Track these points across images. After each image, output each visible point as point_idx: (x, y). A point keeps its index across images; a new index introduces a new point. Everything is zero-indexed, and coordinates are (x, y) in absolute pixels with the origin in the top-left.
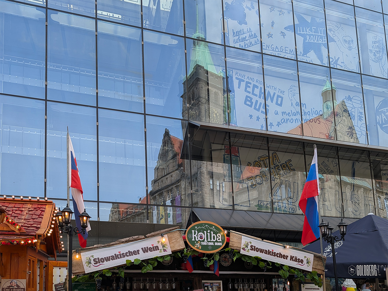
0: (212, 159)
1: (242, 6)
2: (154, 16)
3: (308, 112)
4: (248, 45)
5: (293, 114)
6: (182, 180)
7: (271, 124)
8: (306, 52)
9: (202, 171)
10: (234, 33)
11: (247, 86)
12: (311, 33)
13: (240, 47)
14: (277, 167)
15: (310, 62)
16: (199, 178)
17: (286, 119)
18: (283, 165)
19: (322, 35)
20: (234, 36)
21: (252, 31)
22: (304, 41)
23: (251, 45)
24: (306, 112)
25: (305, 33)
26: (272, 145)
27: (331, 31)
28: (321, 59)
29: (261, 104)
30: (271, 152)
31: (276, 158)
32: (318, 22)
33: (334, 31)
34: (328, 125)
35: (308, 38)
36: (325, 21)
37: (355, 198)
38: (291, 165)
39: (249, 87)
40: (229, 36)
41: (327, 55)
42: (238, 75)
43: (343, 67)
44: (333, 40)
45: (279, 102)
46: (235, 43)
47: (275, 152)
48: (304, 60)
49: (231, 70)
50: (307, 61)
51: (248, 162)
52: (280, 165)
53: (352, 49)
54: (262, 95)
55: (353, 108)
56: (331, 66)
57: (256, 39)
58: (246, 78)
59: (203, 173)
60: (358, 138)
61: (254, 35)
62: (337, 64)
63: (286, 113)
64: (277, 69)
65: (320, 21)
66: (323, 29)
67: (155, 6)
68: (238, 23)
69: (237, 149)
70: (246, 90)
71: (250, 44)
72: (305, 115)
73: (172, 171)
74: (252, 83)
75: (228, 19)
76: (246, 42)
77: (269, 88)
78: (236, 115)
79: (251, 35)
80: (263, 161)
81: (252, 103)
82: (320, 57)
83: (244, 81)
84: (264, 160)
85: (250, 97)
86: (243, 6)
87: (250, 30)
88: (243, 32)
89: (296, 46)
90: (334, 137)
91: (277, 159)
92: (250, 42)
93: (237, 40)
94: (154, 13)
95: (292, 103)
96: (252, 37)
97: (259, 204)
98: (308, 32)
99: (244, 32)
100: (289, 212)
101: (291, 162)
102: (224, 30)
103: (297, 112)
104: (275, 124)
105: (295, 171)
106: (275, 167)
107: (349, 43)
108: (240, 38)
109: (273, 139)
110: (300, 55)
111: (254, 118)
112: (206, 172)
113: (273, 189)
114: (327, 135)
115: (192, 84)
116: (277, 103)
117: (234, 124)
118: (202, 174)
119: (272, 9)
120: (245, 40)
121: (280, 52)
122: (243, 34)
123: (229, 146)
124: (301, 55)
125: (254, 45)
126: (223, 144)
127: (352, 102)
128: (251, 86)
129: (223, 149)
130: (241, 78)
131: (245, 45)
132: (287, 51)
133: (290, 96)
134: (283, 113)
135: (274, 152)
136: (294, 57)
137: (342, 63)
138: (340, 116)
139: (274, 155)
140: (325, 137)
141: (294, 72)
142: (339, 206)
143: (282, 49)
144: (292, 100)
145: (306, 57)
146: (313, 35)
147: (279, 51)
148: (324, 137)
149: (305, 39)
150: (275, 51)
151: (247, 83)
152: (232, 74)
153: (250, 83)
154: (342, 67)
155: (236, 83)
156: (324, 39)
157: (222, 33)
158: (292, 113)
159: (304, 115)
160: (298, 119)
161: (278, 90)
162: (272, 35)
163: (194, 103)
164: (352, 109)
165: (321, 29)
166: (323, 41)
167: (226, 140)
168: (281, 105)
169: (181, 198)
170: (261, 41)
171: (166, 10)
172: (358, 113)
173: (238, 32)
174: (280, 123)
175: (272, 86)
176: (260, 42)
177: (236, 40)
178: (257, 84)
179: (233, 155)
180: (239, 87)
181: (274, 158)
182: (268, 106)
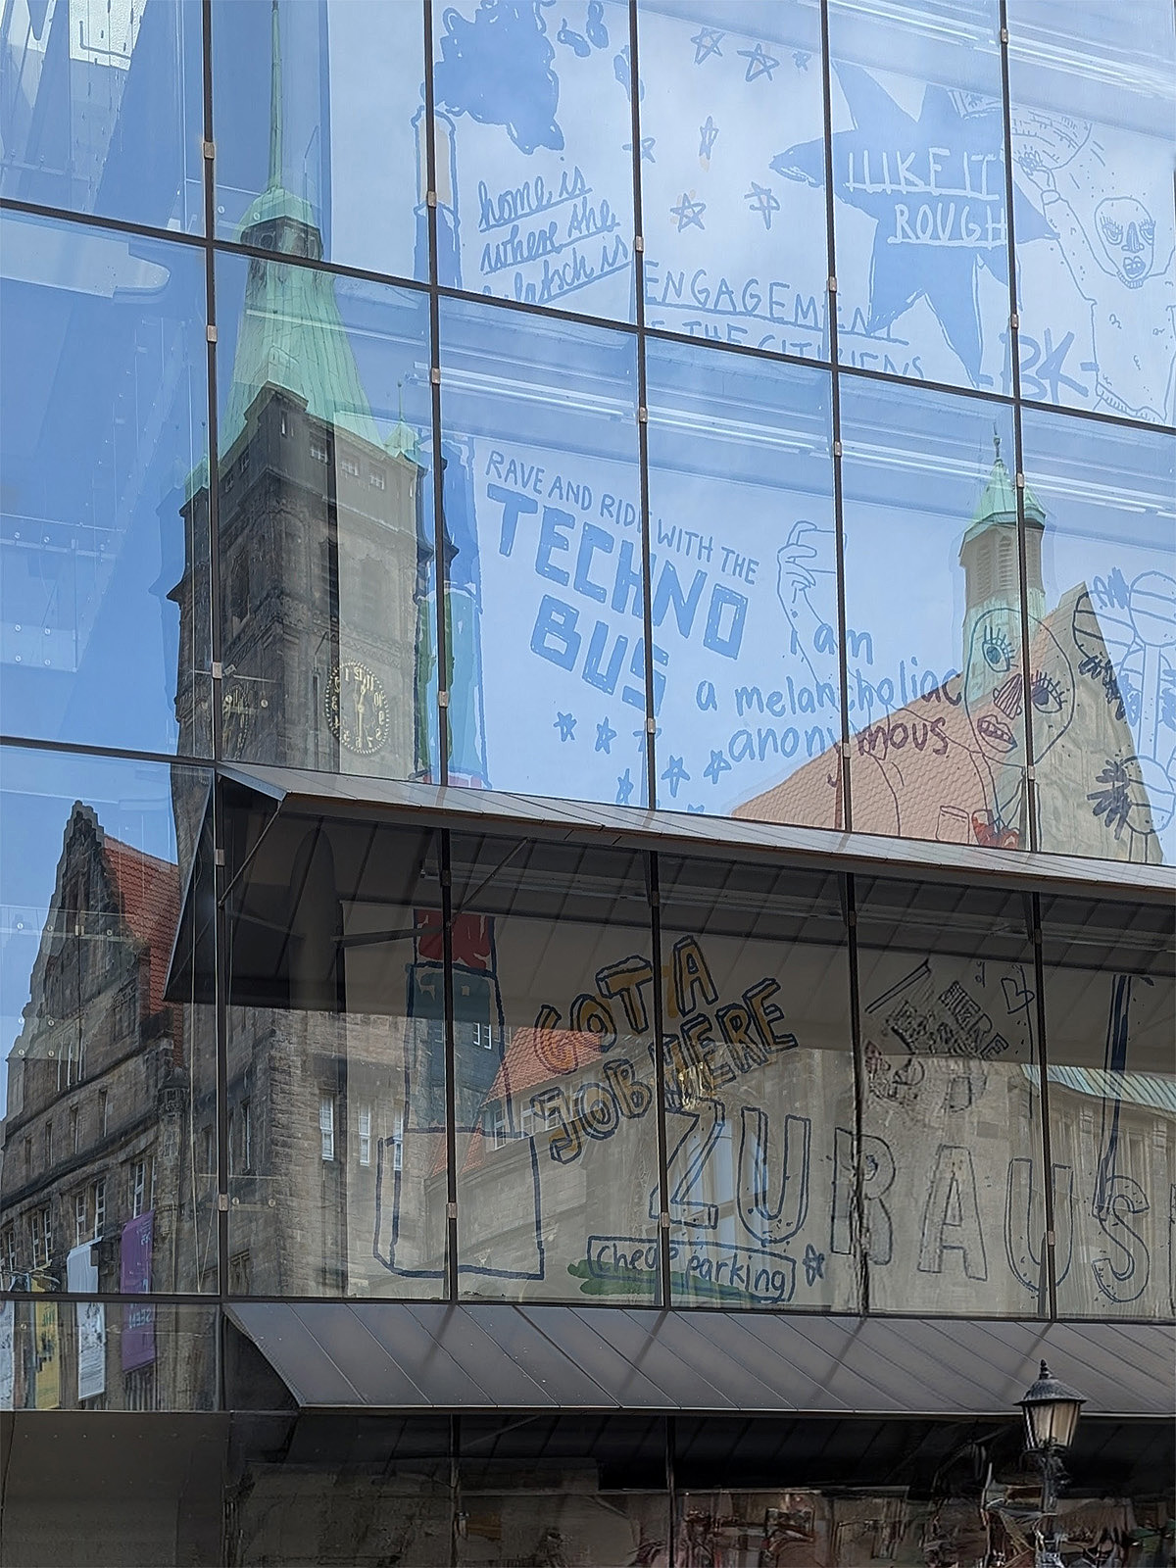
0: (342, 997)
1: (540, 27)
2: (32, 103)
3: (881, 687)
4: (562, 279)
5: (800, 703)
6: (166, 1118)
7: (677, 770)
8: (885, 308)
9: (279, 1055)
10: (486, 205)
11: (550, 540)
12: (921, 187)
13: (518, 290)
14: (697, 1028)
15: (905, 372)
16: (261, 1103)
17: (760, 730)
18: (732, 1013)
19: (984, 197)
20: (487, 222)
21: (590, 190)
22: (880, 238)
23: (583, 279)
24: (869, 687)
25: (889, 188)
26: (674, 899)
27: (1032, 170)
28: (970, 353)
29: (622, 643)
30: (668, 940)
31: (695, 976)
32: (963, 112)
33: (1048, 171)
34: (990, 761)
35: (901, 221)
36: (1001, 105)
37: (1122, 1196)
38: (778, 1014)
39: (563, 544)
40: (456, 227)
41: (1004, 327)
42: (503, 468)
43: (1091, 392)
44: (1046, 231)
45: (724, 633)
46: (493, 270)
47: (691, 937)
48: (877, 357)
49: (464, 443)
50: (894, 370)
51: (544, 1007)
52: (717, 1016)
53: (1145, 278)
54: (633, 590)
55: (1135, 647)
56: (1027, 391)
57: (608, 239)
58: (545, 486)
59: (284, 1071)
60: (1153, 831)
61: (602, 211)
62: (1057, 378)
63: (759, 695)
64: (720, 426)
65: (977, 109)
66: (990, 157)
67: (38, 38)
68: (512, 136)
69: (482, 931)
70: (543, 567)
71: (577, 276)
72: (866, 705)
73: (109, 1061)
74: (581, 518)
75: (454, 113)
76: (556, 262)
77: (670, 546)
78: (482, 721)
79: (585, 211)
80: (622, 996)
81: (574, 641)
82: (965, 342)
83: (531, 506)
84: (628, 990)
85: (562, 608)
86: (544, 30)
87: (579, 186)
88: (540, 199)
89: (832, 273)
90: (1022, 834)
91: (698, 979)
92: (575, 261)
93: (501, 247)
94: (31, 81)
95: (794, 632)
96: (588, 229)
97: (594, 1258)
98: (903, 180)
99: (546, 196)
100: (752, 1297)
101: (774, 991)
102: (432, 187)
103: (820, 689)
104: (695, 766)
105: (796, 1045)
106: (690, 1029)
107: (1128, 240)
108: (523, 236)
109: (680, 861)
110: (853, 327)
111: (586, 731)
112: (299, 1064)
113: (671, 1161)
114: (983, 819)
115: (238, 516)
116: (711, 641)
117: (469, 778)
118: (278, 1076)
119: (707, 41)
120: (549, 248)
121: (741, 313)
122: (536, 211)
123: (441, 910)
124: (859, 329)
125: (599, 277)
126: (406, 902)
127: (1130, 609)
128: (574, 536)
129: (407, 934)
130: (518, 489)
131: (547, 283)
132: (783, 305)
133: (787, 594)
134: (745, 696)
135: (684, 939)
136: (815, 348)
137: (1085, 367)
138: (1060, 704)
139: (684, 953)
140: (972, 832)
141: (812, 440)
142: (1028, 1248)
143: (752, 296)
144: (795, 614)
145: (889, 339)
146: (932, 201)
147: (734, 313)
148: (962, 832)
149: (886, 228)
150: (715, 311)
151: (554, 517)
152: (470, 464)
153: (569, 521)
154: (1084, 392)
155: (486, 518)
156: (990, 221)
157: (419, 208)
158: (792, 697)
159: (857, 702)
160: (825, 733)
161: (718, 555)
162: (701, 211)
163: (243, 631)
164: (1129, 653)
165: (980, 157)
166: (983, 237)
167: (423, 876)
168: (730, 649)
169: (155, 1229)
170: (639, 254)
171: (104, 60)
172: (1163, 676)
173: (509, 198)
174: (725, 762)
175: (690, 534)
176: (631, 257)
177: (498, 253)
178: (606, 524)
179: (463, 963)
180: (505, 548)
181: (685, 971)
182: (664, 660)
